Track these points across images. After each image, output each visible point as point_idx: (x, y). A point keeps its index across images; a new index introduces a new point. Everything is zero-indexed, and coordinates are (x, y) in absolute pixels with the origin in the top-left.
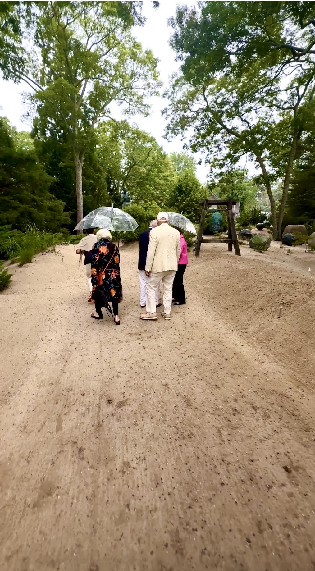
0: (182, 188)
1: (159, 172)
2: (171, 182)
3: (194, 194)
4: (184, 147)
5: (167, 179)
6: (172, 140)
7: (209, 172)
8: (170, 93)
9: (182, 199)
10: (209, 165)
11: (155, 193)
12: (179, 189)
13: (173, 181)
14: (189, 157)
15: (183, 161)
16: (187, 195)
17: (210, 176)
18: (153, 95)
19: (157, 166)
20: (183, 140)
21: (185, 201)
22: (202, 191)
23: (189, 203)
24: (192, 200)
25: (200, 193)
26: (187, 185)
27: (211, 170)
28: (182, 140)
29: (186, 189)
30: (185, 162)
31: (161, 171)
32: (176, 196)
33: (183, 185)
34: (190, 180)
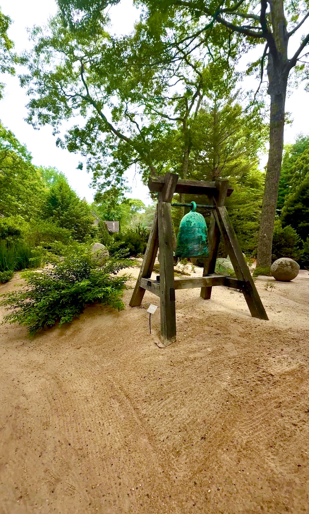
0: (58, 200)
1: (23, 178)
2: (40, 192)
3: (74, 208)
4: (57, 143)
5: (35, 189)
6: (41, 128)
7: (93, 180)
8: (31, 61)
9: (59, 213)
10: (91, 173)
11: (20, 205)
12: (53, 200)
13: (43, 191)
14: (58, 174)
15: (52, 176)
16: (65, 208)
17: (94, 186)
18: (6, 71)
19: (20, 170)
20: (56, 135)
21: (62, 216)
22: (82, 206)
23: (68, 218)
24: (71, 215)
25: (80, 207)
26: (63, 198)
27: (95, 179)
28: (54, 134)
29: (62, 202)
30: (55, 178)
31: (25, 177)
32: (50, 209)
33: (58, 197)
34: (66, 192)
